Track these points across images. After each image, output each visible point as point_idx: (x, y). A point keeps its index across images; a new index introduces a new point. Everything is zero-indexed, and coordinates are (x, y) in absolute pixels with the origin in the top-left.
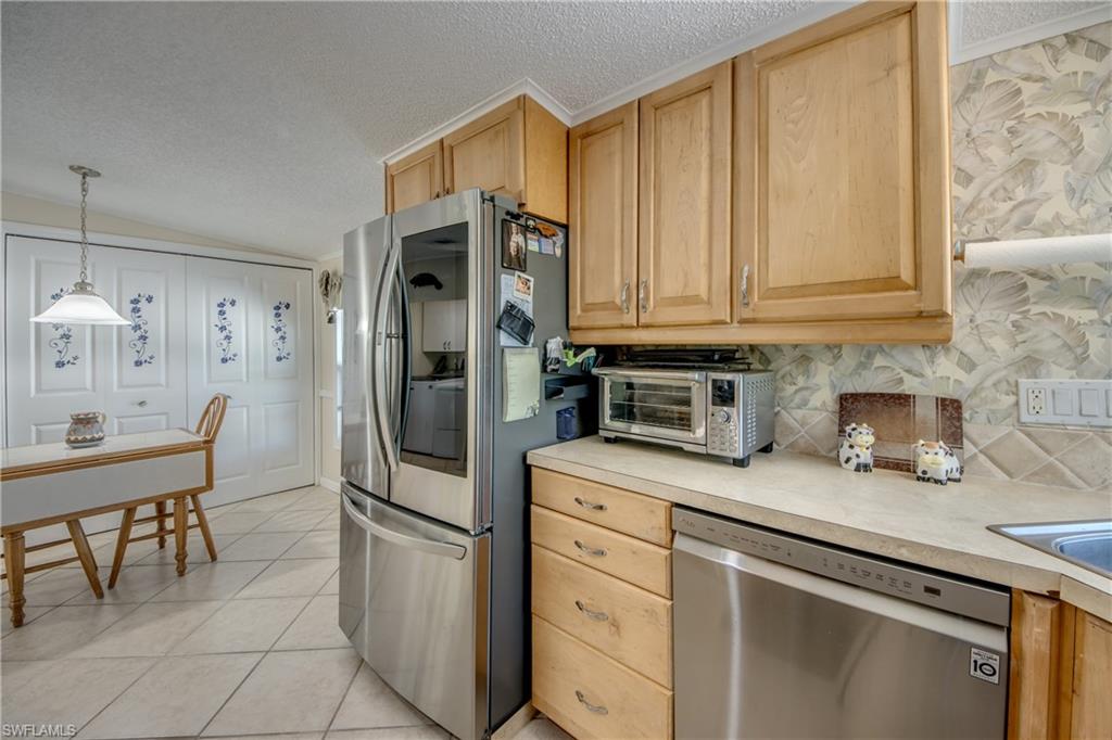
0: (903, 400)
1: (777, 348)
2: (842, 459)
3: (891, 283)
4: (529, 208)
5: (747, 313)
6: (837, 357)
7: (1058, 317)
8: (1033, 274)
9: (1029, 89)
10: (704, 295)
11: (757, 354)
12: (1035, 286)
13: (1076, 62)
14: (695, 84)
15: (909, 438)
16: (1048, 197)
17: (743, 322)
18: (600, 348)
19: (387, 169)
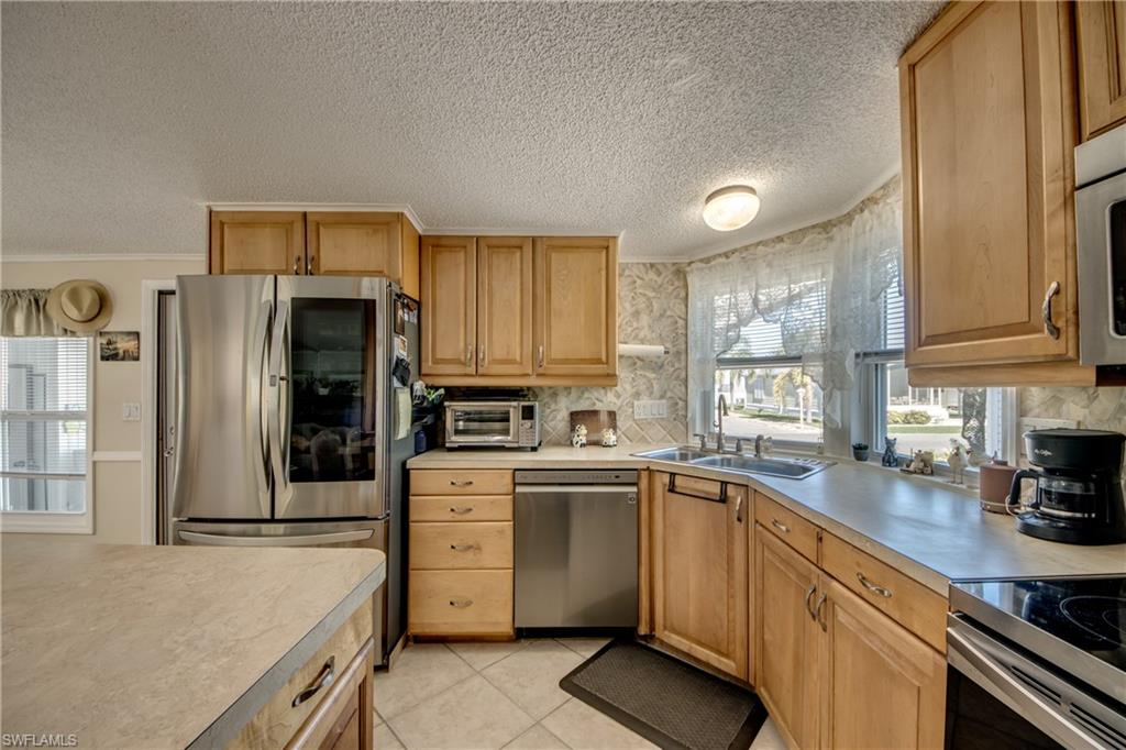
0: (595, 413)
1: (541, 388)
2: (574, 442)
3: (599, 361)
4: (405, 292)
5: (541, 371)
6: (570, 393)
7: (645, 376)
8: (638, 358)
9: (639, 282)
10: (518, 359)
11: (531, 392)
12: (639, 363)
13: (652, 275)
14: (513, 242)
15: (598, 430)
16: (643, 328)
17: (539, 375)
18: (447, 389)
19: (211, 212)
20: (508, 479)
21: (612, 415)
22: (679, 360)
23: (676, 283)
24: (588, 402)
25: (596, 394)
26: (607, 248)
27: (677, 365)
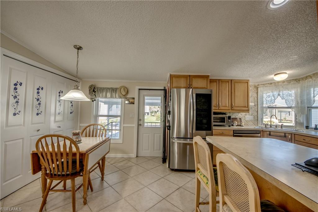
0: (237, 118)
2: (234, 125)
3: (245, 107)
5: (233, 109)
10: (228, 106)
19: (171, 75)
20: (232, 132)
21: (240, 119)
22: (256, 107)
23: (255, 89)
24: (235, 116)
25: (236, 114)
26: (247, 82)
27: (255, 108)
